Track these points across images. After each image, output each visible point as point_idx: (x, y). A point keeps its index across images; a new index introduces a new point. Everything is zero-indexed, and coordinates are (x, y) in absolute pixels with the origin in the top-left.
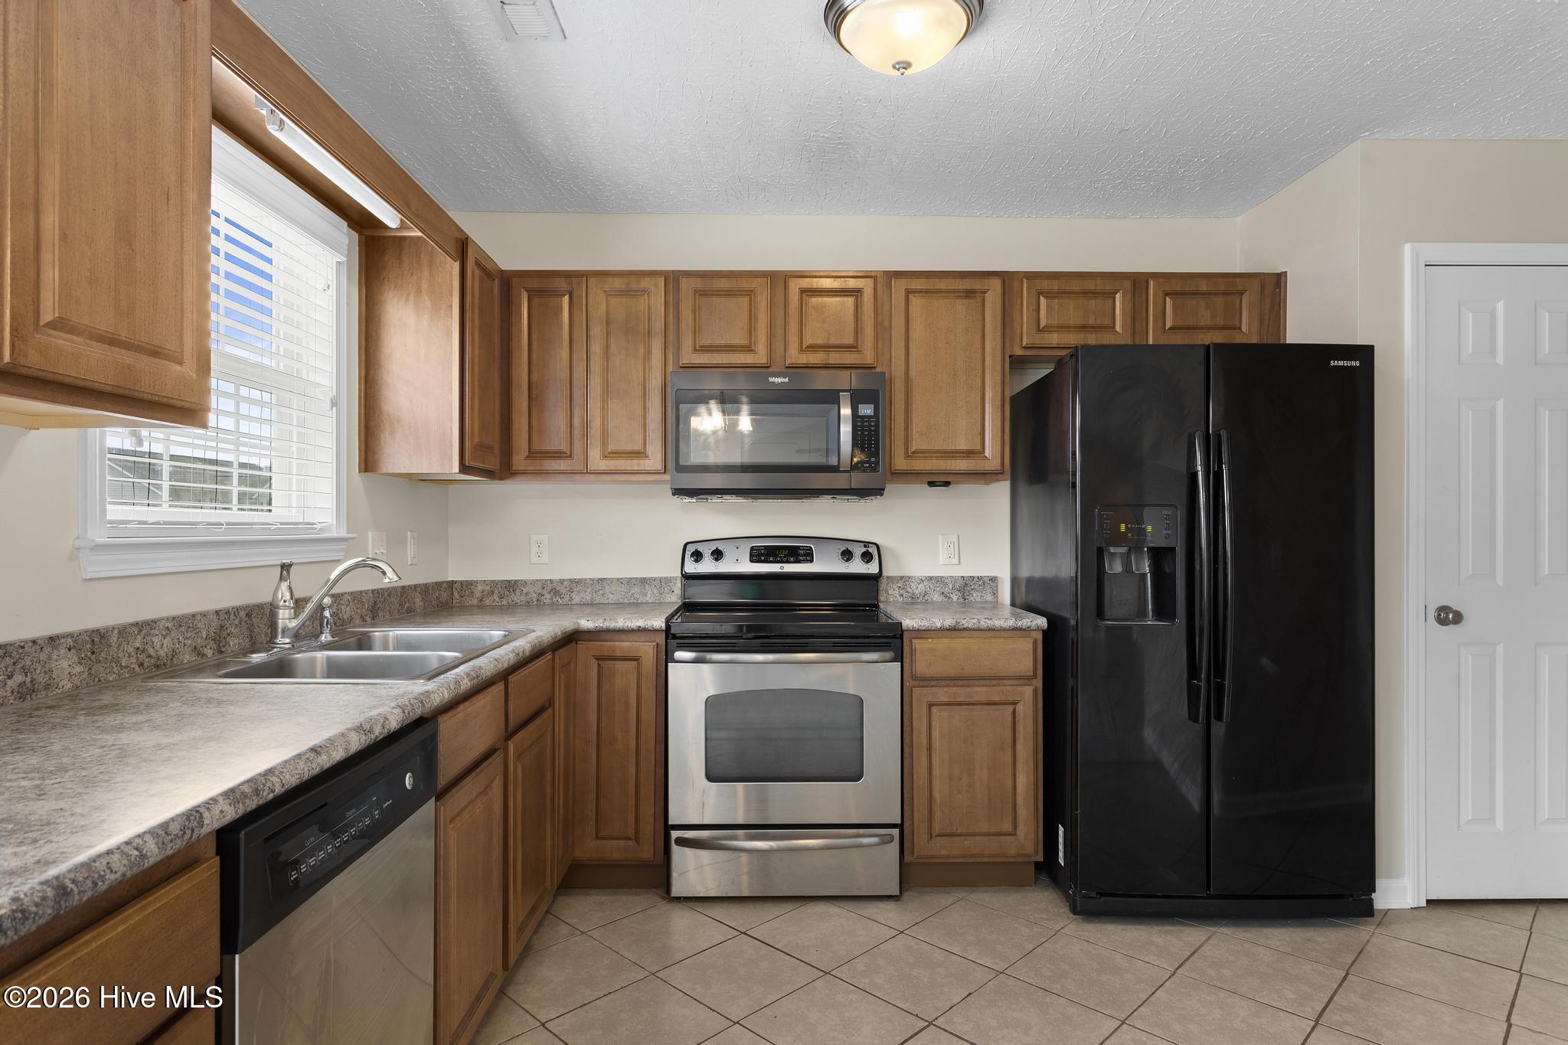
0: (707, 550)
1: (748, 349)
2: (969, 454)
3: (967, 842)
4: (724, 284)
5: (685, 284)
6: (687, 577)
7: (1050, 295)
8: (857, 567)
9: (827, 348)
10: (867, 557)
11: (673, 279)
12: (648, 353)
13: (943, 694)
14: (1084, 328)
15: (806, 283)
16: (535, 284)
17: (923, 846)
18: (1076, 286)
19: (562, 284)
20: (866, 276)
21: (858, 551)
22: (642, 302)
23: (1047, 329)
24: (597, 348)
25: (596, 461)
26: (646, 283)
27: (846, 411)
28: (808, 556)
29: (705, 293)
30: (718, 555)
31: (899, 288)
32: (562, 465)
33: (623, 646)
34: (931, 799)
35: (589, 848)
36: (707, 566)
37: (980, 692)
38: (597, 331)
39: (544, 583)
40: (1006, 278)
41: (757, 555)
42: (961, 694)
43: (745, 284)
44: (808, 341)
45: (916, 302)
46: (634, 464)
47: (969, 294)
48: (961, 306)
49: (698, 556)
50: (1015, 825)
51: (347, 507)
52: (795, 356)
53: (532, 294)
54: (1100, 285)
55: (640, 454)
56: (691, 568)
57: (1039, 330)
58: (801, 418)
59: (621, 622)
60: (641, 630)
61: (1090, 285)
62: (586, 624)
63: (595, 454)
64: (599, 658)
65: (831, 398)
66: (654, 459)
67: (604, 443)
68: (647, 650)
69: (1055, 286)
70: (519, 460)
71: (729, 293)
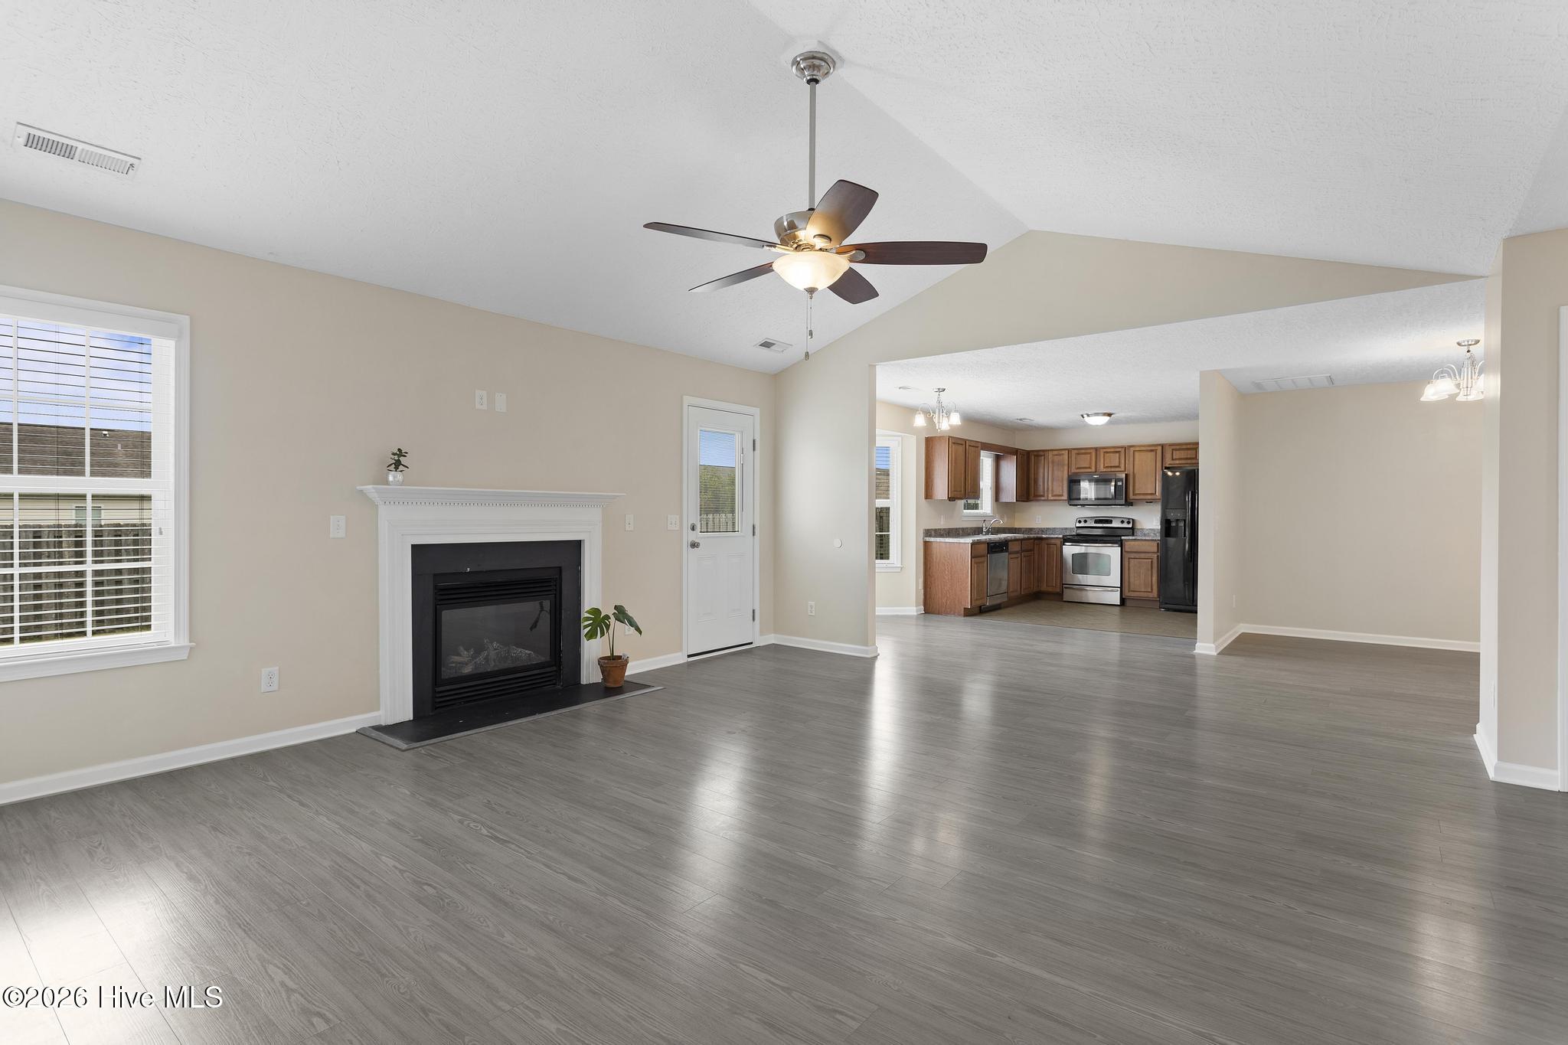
0: (1082, 520)
1: (1090, 468)
2: (1152, 494)
3: (1138, 593)
4: (1083, 451)
5: (1074, 452)
6: (1077, 527)
7: (1176, 450)
8: (1125, 525)
9: (1111, 467)
10: (1129, 523)
11: (1069, 451)
12: (1063, 471)
13: (1132, 556)
14: (1187, 459)
15: (1105, 450)
16: (1035, 453)
17: (1127, 594)
18: (1184, 447)
19: (1042, 453)
20: (1122, 447)
21: (1126, 521)
22: (1061, 457)
23: (1176, 459)
24: (1050, 469)
25: (1051, 497)
26: (1063, 452)
27: (1113, 483)
28: (1110, 522)
29: (1078, 454)
30: (1085, 521)
31: (1132, 449)
32: (1043, 498)
33: (1053, 541)
34: (1129, 582)
35: (1044, 588)
36: (1082, 525)
37: (1142, 555)
38: (1050, 465)
39: (1040, 529)
40: (1163, 446)
41: (1096, 522)
42: (1137, 556)
43: (1089, 451)
44: (1106, 465)
45: (1136, 453)
46: (1060, 498)
47: (1152, 451)
48: (1150, 454)
49: (1080, 522)
50: (1152, 590)
51: (993, 510)
52: (1102, 469)
53: (1035, 456)
54: (1191, 446)
55: (1062, 495)
56: (1078, 525)
57: (1173, 459)
58: (1102, 487)
59: (1052, 536)
60: (1057, 538)
61: (1189, 446)
62: (1044, 536)
63: (1050, 495)
64: (1048, 544)
65: (1110, 481)
66: (1065, 497)
67: (1052, 493)
68: (1058, 542)
69: (1178, 447)
70: (1031, 497)
71: (1086, 453)
